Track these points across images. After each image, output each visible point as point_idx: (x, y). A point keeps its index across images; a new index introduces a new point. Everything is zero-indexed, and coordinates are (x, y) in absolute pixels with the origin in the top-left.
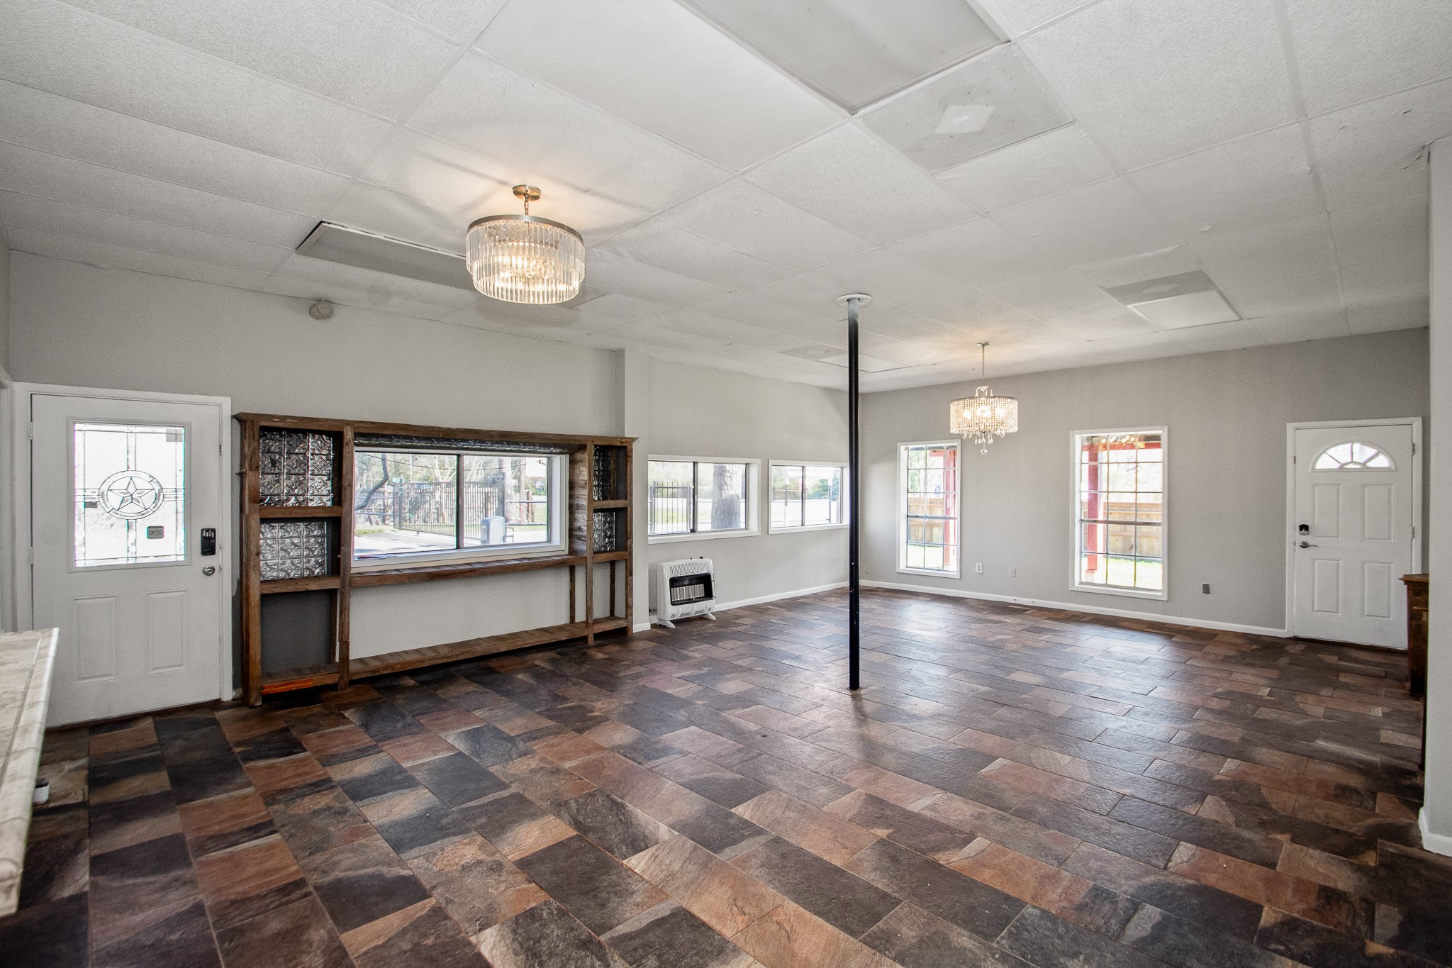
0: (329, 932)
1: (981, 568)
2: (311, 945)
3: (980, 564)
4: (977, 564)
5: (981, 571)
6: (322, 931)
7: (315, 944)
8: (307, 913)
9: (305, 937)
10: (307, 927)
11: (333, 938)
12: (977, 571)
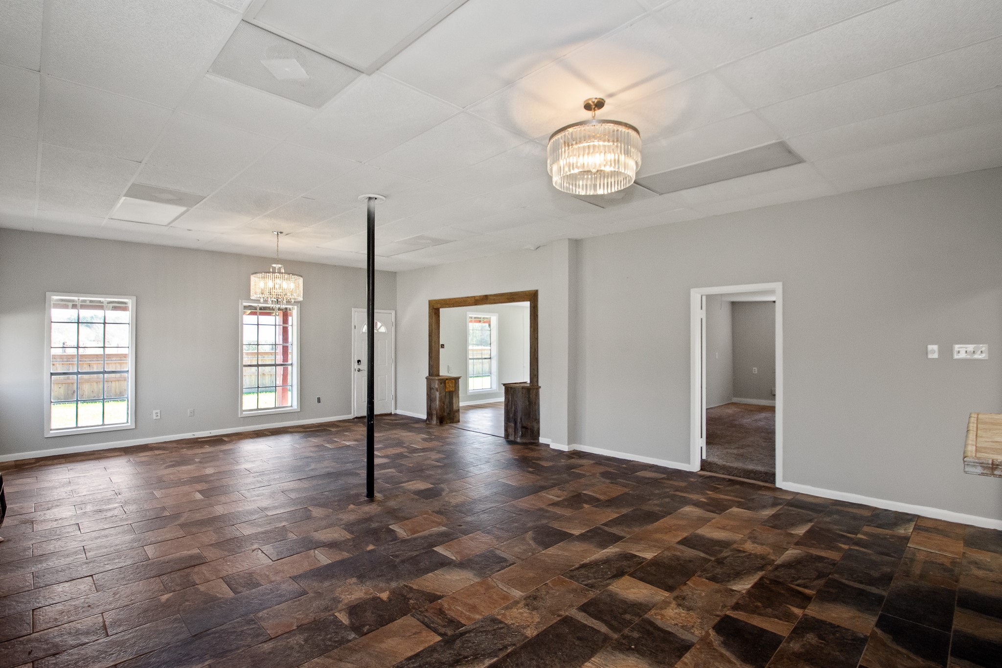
0: (789, 643)
1: (159, 415)
2: (803, 645)
3: (158, 411)
4: (154, 412)
5: (159, 417)
6: (791, 645)
7: (802, 643)
8: (785, 660)
9: (802, 650)
10: (794, 653)
11: (790, 639)
12: (155, 417)
